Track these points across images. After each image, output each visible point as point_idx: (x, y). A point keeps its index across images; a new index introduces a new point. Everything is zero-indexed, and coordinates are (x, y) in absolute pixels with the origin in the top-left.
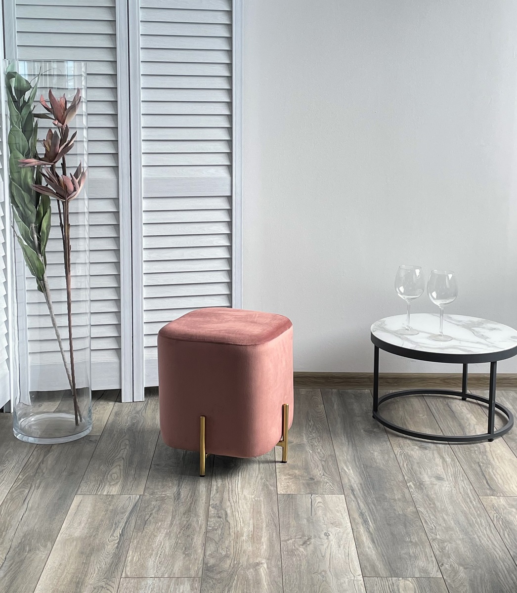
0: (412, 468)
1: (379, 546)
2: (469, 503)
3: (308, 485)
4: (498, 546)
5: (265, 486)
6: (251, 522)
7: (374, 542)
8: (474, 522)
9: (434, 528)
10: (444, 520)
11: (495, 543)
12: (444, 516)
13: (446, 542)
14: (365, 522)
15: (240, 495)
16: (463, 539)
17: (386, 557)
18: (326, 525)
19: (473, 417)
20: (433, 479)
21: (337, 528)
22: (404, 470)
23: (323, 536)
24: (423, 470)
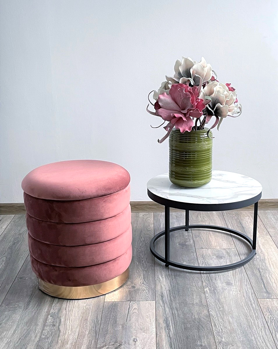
0: (209, 275)
2: (250, 305)
3: (130, 292)
10: (229, 322)
13: (229, 344)
16: (243, 341)
18: (136, 331)
20: (224, 284)
21: (144, 334)
23: (131, 342)
24: (218, 277)
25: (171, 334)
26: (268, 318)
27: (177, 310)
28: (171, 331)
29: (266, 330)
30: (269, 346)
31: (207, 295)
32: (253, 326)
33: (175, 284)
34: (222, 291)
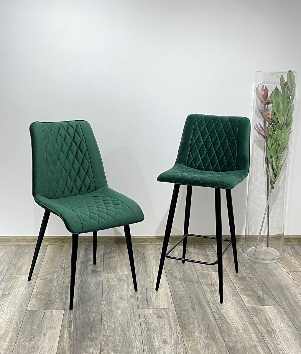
0: (109, 293)
1: (72, 340)
2: (132, 313)
3: (46, 304)
4: (138, 339)
5: (21, 305)
6: (4, 328)
7: (70, 338)
8: (131, 324)
9: (107, 328)
10: (114, 323)
12: (116, 321)
13: (110, 337)
14: (70, 326)
15: (4, 311)
16: (120, 335)
17: (73, 347)
18: (47, 329)
19: (154, 261)
20: (118, 299)
21: (52, 330)
22: (104, 294)
23: (42, 335)
24: (115, 294)
26: (142, 320)
28: (72, 329)
29: (139, 329)
31: (103, 306)
32: (130, 326)
34: (115, 303)
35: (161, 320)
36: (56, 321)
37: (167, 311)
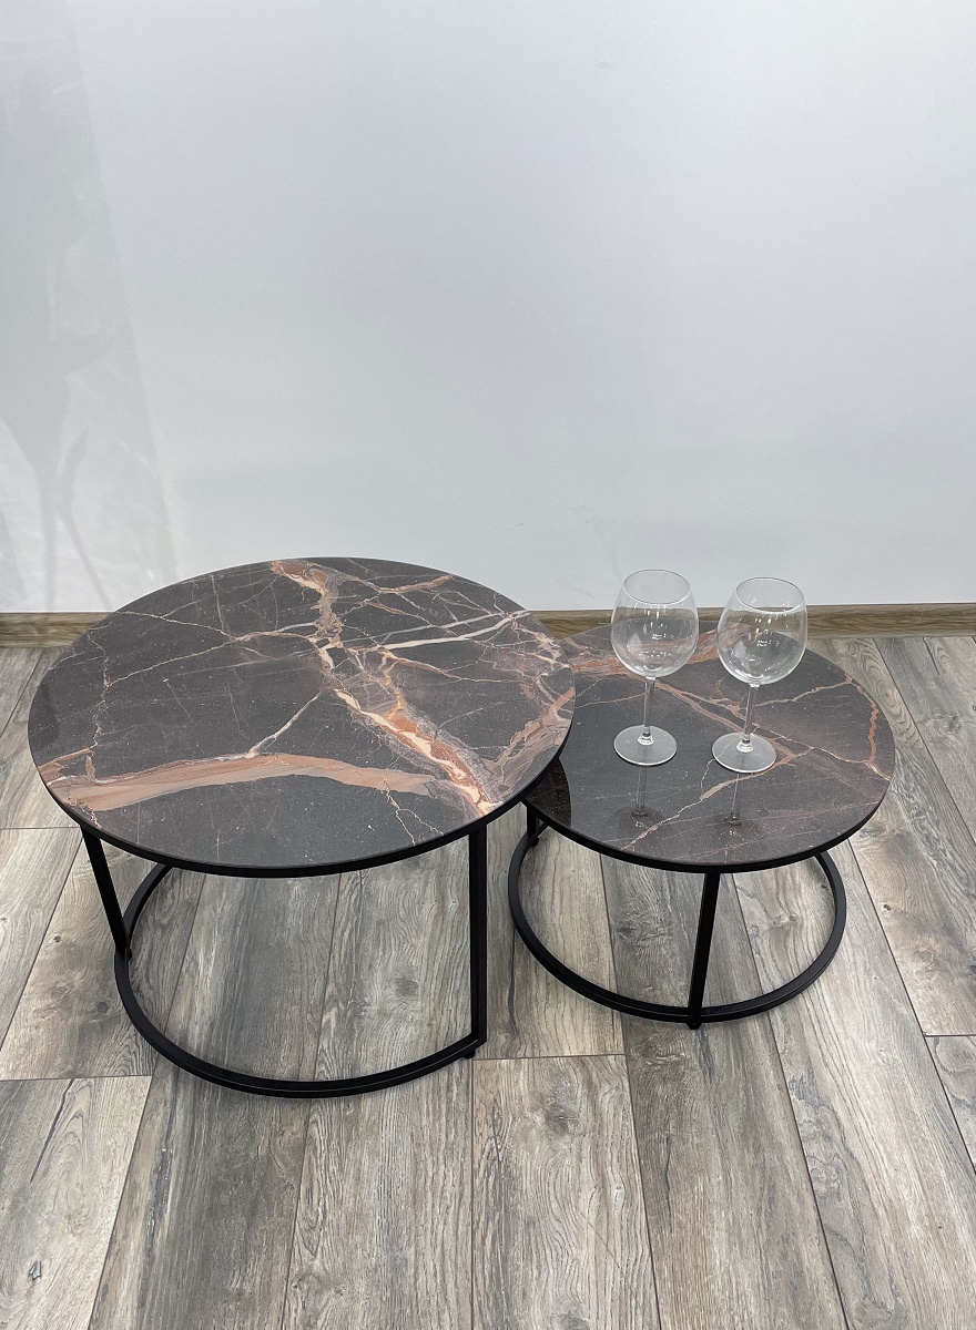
0: (358, 946)
1: (150, 1319)
2: (443, 1092)
3: (83, 1034)
4: (452, 1298)
7: (142, 1303)
8: (429, 1180)
9: (321, 1218)
10: (358, 1178)
11: (451, 1285)
12: (365, 1159)
13: (328, 1287)
16: (375, 1268)
18: (51, 1224)
20: (392, 991)
21: (72, 1239)
22: (337, 956)
23: (22, 1279)
24: (381, 953)
25: (158, 1240)
26: (483, 1152)
27: (210, 1120)
28: (163, 1228)
29: (462, 1210)
30: (449, 1290)
31: (324, 1044)
32: (426, 1192)
33: (238, 995)
34: (375, 1023)
35: (564, 1143)
36: (105, 1160)
37: (591, 1077)
